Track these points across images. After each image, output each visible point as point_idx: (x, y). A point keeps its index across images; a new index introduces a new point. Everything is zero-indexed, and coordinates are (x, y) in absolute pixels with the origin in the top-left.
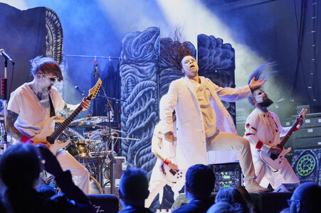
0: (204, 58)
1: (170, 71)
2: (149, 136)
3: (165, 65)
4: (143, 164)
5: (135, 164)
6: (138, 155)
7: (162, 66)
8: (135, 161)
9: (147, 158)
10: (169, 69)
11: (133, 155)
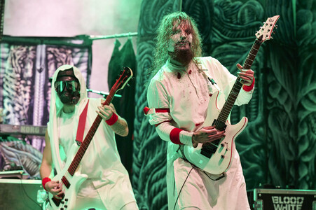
0: (304, 27)
1: (226, 49)
2: (163, 151)
3: (218, 40)
4: (155, 195)
5: (146, 197)
6: (150, 181)
7: (215, 42)
8: (146, 192)
9: (160, 187)
10: (225, 46)
11: (145, 181)
